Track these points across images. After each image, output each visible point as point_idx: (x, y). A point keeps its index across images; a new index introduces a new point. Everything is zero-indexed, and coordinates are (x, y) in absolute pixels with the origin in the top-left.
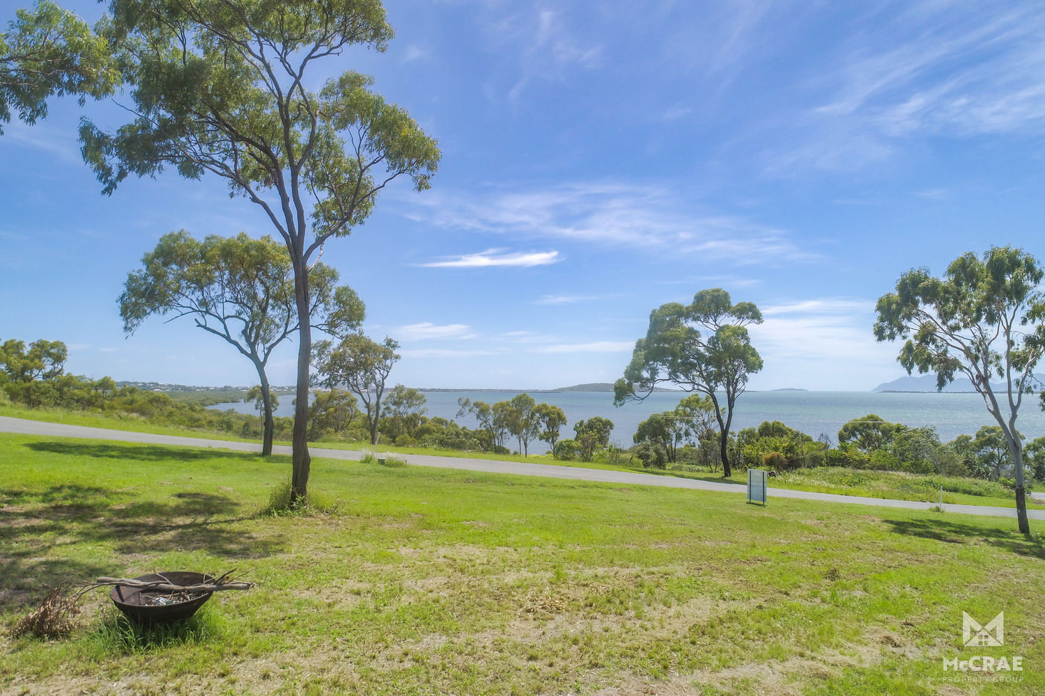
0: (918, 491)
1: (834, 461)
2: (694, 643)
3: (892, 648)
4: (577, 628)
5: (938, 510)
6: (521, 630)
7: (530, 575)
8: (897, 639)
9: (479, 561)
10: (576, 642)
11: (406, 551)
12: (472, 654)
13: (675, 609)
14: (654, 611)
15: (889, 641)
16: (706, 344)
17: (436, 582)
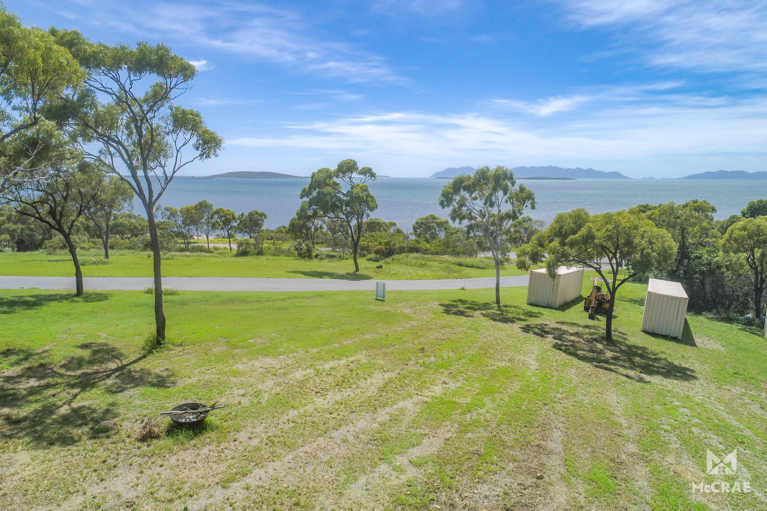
0: (455, 272)
1: (413, 249)
2: (381, 396)
3: (445, 385)
4: (338, 398)
5: (463, 289)
6: (320, 402)
7: (305, 373)
8: (447, 382)
9: (277, 367)
10: (341, 404)
11: (241, 367)
12: (311, 416)
13: (369, 381)
14: (362, 383)
15: (444, 382)
16: (345, 193)
17: (270, 383)
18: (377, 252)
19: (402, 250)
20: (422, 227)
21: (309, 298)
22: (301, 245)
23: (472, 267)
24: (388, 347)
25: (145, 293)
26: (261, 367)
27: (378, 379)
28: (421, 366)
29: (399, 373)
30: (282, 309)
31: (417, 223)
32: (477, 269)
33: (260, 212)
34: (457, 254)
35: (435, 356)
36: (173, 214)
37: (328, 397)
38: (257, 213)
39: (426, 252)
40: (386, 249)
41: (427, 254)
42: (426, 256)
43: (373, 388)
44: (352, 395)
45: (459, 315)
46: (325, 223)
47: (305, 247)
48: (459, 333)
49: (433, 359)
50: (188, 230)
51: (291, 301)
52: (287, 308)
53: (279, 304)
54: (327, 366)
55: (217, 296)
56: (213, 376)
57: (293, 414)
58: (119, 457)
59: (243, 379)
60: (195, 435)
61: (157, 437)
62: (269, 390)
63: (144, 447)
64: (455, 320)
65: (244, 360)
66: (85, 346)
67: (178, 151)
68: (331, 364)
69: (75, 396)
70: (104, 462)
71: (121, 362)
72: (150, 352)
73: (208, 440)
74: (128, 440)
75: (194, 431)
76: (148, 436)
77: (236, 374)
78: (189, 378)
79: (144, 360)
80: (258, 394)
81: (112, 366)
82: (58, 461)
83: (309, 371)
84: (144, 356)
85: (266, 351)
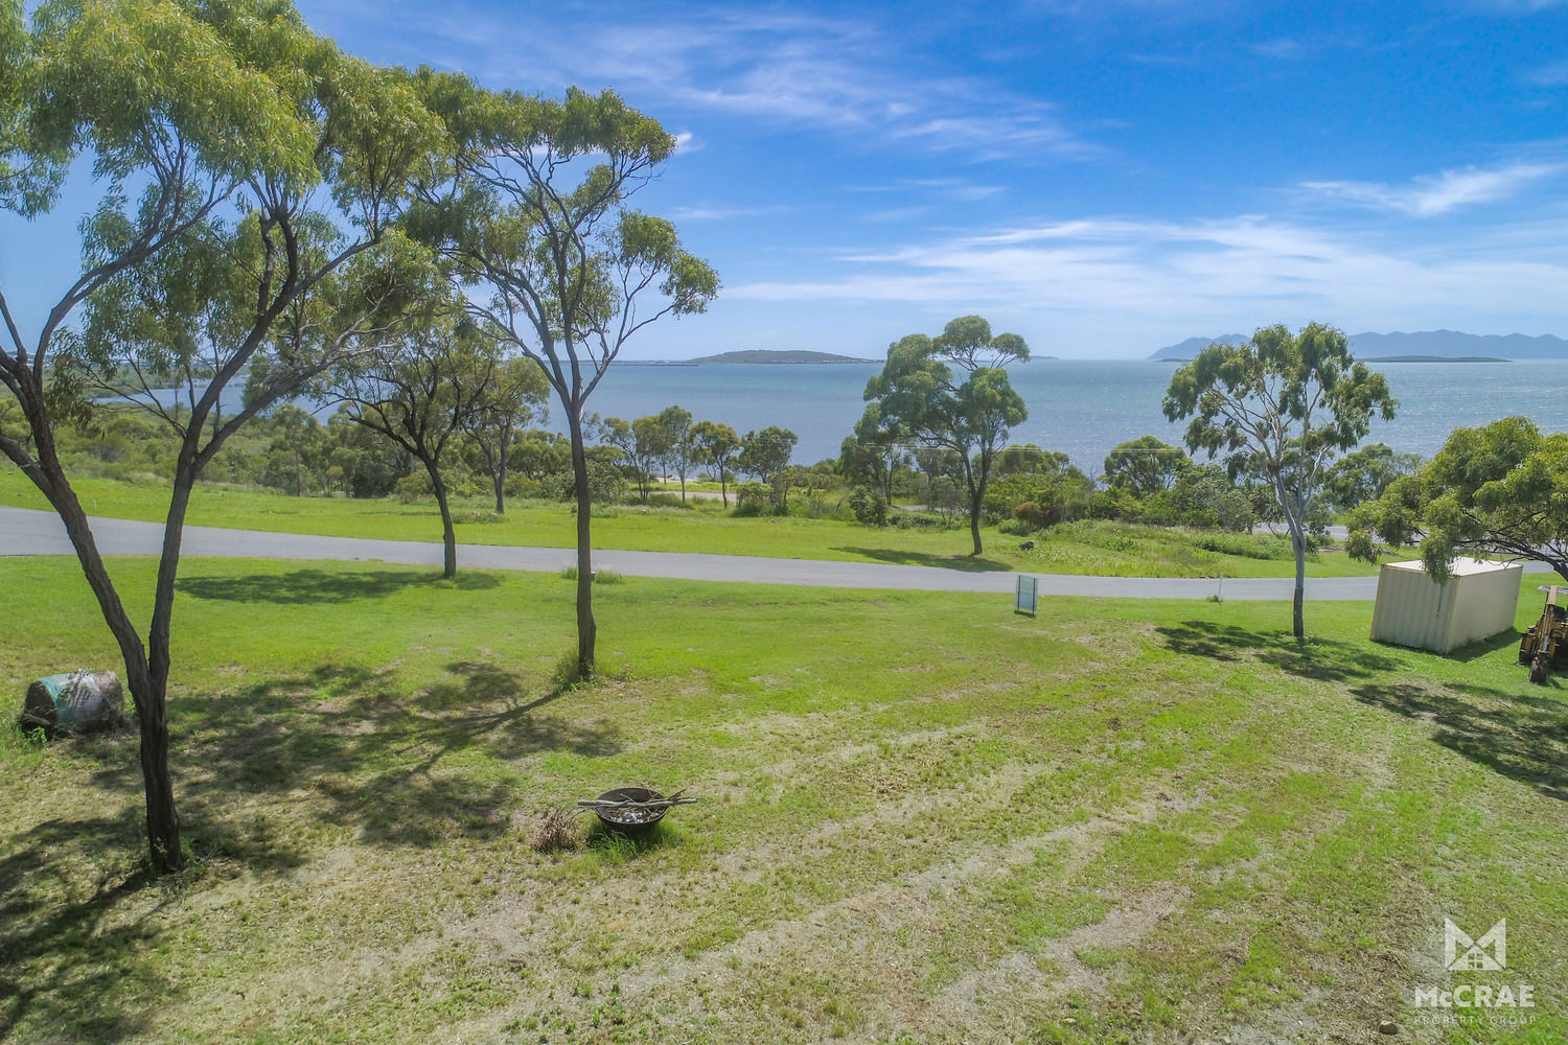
0: (1198, 562)
1: (1100, 511)
2: (1018, 812)
3: (1164, 803)
4: (926, 806)
5: (1216, 600)
6: (886, 811)
7: (859, 750)
8: (1169, 794)
9: (804, 735)
10: (932, 819)
11: (733, 729)
12: (866, 838)
13: (993, 778)
14: (978, 782)
15: (1162, 796)
16: (958, 387)
17: (787, 766)
18: (1022, 515)
19: (1077, 513)
20: (1125, 464)
21: (875, 602)
22: (862, 497)
23: (1239, 553)
24: (1037, 712)
25: (563, 577)
26: (772, 733)
27: (1013, 776)
28: (1109, 757)
29: (1059, 769)
30: (820, 620)
31: (1114, 455)
32: (1251, 559)
33: (782, 430)
34: (1206, 524)
35: (1143, 739)
36: (620, 433)
37: (906, 804)
38: (777, 432)
39: (1132, 517)
40: (1042, 508)
41: (1136, 522)
42: (1132, 526)
43: (1000, 794)
44: (956, 803)
45: (1201, 654)
46: (915, 452)
47: (871, 501)
48: (1202, 693)
49: (1138, 744)
50: (647, 462)
51: (837, 606)
52: (828, 620)
53: (812, 611)
54: (906, 741)
55: (694, 589)
56: (680, 742)
57: (831, 829)
58: (502, 876)
59: (735, 752)
60: (640, 850)
61: (571, 847)
62: (784, 778)
63: (547, 865)
64: (1194, 664)
65: (740, 715)
66: (454, 668)
67: (629, 300)
68: (915, 738)
69: (435, 757)
70: (477, 882)
71: (515, 701)
72: (567, 688)
73: (663, 864)
74: (519, 847)
75: (637, 843)
76: (554, 844)
77: (724, 741)
78: (635, 741)
79: (554, 701)
80: (763, 783)
81: (499, 707)
82: (399, 871)
83: (867, 747)
84: (556, 695)
85: (783, 702)
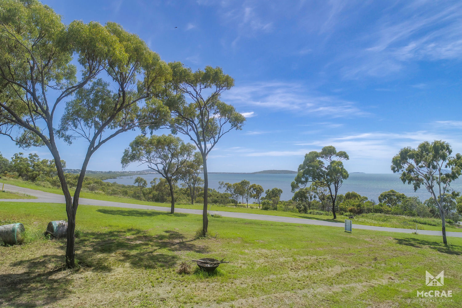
0: (410, 225)
1: (377, 211)
2: (338, 278)
3: (391, 280)
4: (306, 274)
5: (416, 234)
6: (292, 274)
7: (286, 259)
8: (393, 277)
9: (269, 254)
10: (308, 277)
11: (246, 251)
12: (284, 280)
13: (330, 269)
14: (325, 270)
16: (326, 167)
17: (262, 260)
18: (351, 211)
19: (369, 211)
20: (385, 199)
21: (299, 226)
22: (300, 205)
24: (348, 255)
26: (259, 253)
27: (338, 269)
30: (280, 230)
31: (382, 196)
33: (278, 189)
34: (413, 215)
36: (229, 187)
37: (299, 273)
39: (387, 212)
40: (357, 209)
42: (388, 215)
43: (332, 273)
44: (316, 274)
46: (317, 194)
47: (303, 207)
49: (383, 265)
50: (237, 196)
51: (287, 227)
52: (283, 230)
53: (278, 227)
54: (302, 258)
55: (243, 220)
56: (229, 253)
57: (271, 277)
59: (246, 256)
62: (260, 263)
65: (250, 249)
67: (221, 126)
68: (305, 257)
71: (182, 240)
72: (198, 238)
74: (173, 272)
76: (184, 272)
77: (242, 254)
78: (215, 252)
79: (194, 241)
80: (254, 264)
81: (177, 241)
83: (289, 258)
85: (264, 246)
